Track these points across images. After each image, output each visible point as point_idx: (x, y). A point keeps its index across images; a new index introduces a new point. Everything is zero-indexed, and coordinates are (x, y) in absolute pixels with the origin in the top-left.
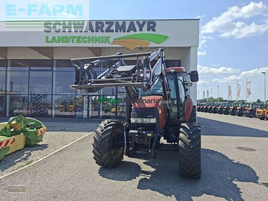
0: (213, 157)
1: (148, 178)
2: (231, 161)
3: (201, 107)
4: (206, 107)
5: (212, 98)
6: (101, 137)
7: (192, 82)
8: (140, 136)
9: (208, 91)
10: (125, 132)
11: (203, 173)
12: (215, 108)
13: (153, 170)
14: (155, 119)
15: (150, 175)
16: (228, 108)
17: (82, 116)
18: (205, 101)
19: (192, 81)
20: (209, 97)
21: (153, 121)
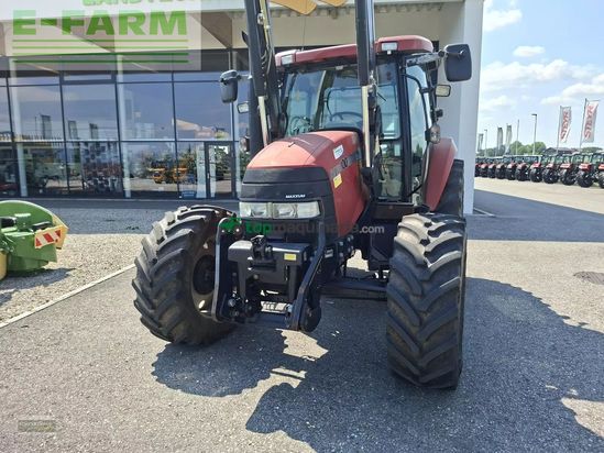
0: (506, 306)
1: (295, 384)
2: (557, 320)
3: (491, 167)
4: (503, 167)
5: (520, 145)
6: (155, 261)
7: (450, 83)
8: (258, 261)
9: (509, 128)
10: (218, 247)
11: (468, 365)
12: (524, 167)
13: (319, 352)
14: (315, 204)
15: (302, 374)
16: (556, 168)
17: (196, 193)
18: (501, 151)
19: (449, 80)
20: (512, 142)
21: (309, 210)
